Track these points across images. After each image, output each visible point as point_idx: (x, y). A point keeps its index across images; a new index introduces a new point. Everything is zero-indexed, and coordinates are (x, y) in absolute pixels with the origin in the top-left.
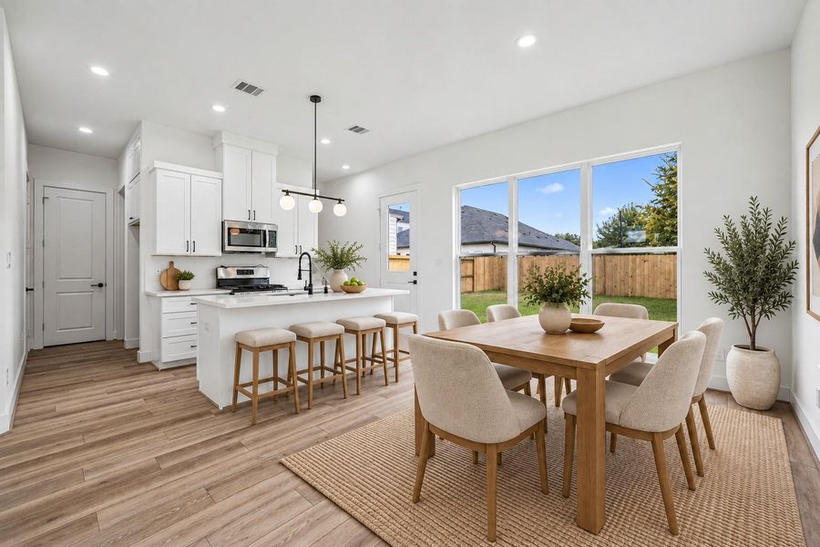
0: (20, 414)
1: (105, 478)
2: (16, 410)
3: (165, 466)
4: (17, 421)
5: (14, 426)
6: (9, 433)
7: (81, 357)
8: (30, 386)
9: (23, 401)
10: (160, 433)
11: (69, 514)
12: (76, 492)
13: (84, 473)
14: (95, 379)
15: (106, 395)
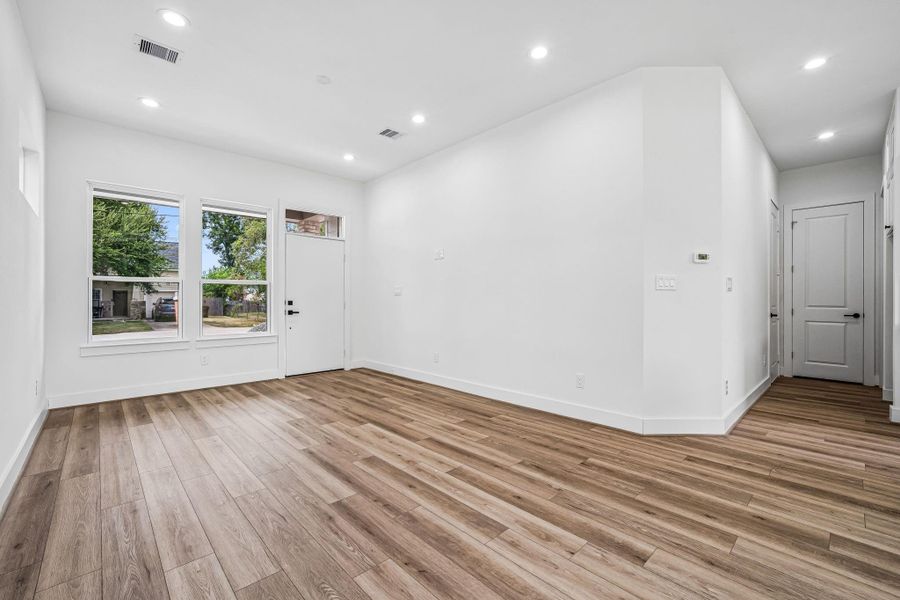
0: (741, 426)
1: (764, 515)
2: (739, 422)
3: (834, 549)
4: (735, 430)
5: (731, 434)
6: (722, 436)
7: (821, 395)
8: (760, 407)
9: (749, 417)
10: (859, 512)
11: (720, 522)
12: (736, 510)
13: (751, 498)
14: (821, 421)
15: (823, 441)
